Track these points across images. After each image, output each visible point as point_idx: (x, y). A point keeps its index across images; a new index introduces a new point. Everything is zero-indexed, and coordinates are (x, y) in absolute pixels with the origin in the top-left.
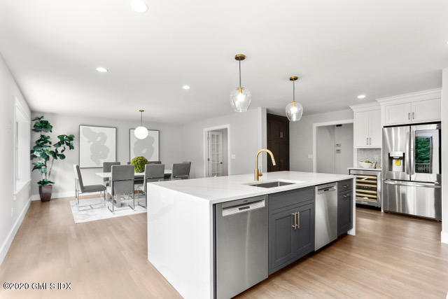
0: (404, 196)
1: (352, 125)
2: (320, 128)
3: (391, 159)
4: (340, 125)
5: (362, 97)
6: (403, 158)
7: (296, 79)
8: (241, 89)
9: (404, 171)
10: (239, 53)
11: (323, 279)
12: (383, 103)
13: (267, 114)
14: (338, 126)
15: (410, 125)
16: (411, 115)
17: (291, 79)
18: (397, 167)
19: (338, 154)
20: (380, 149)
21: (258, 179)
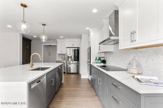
0: (70, 68)
1: (56, 46)
2: (44, 46)
3: (68, 57)
4: (51, 45)
5: (62, 37)
6: (71, 57)
7: (45, 25)
8: (24, 22)
9: (71, 61)
10: (24, 3)
11: (63, 100)
12: (67, 40)
13: (23, 37)
14: (50, 45)
15: (73, 48)
16: (73, 45)
17: (43, 25)
18: (70, 60)
19: (50, 56)
20: (65, 54)
21: (32, 67)
